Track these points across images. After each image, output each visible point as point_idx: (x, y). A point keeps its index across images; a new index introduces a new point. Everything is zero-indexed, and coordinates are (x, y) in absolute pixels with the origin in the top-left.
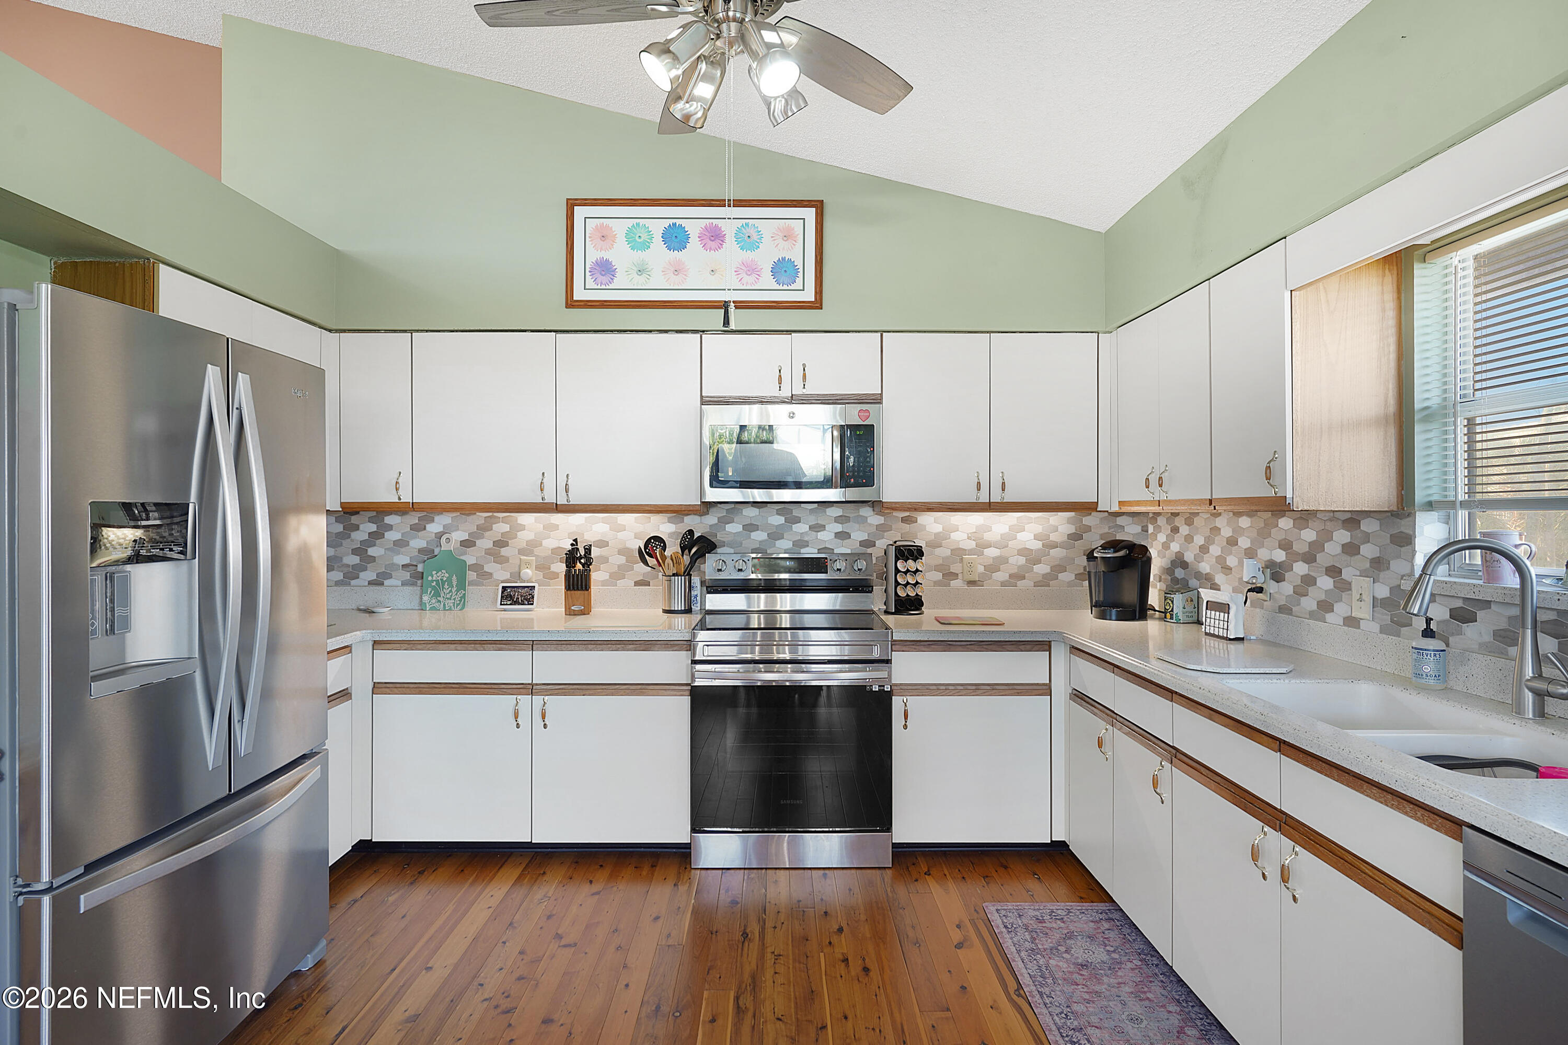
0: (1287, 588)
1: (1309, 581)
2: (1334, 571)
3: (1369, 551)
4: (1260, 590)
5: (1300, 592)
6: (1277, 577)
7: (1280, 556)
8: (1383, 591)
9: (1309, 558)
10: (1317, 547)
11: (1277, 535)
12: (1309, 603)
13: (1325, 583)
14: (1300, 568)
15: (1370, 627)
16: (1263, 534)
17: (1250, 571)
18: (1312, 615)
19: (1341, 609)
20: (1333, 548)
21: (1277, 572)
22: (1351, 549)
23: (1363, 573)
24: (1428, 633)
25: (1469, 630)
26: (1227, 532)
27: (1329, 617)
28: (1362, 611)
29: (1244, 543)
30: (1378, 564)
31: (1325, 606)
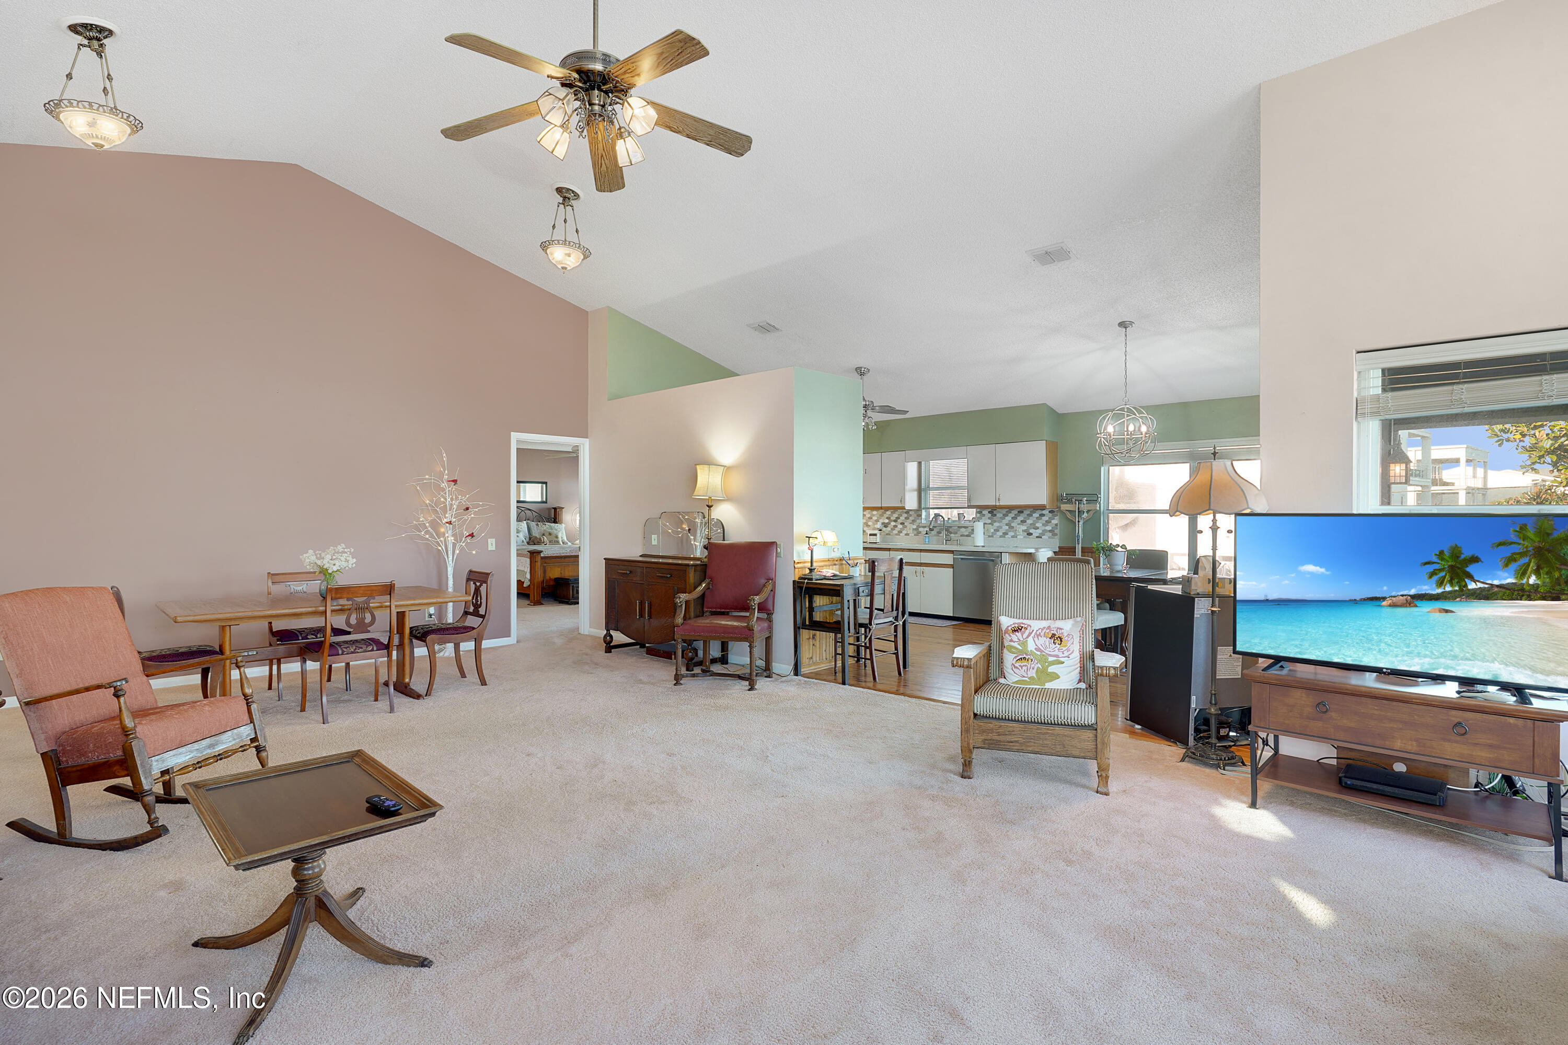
0: (889, 529)
1: (895, 526)
2: (902, 524)
3: (911, 518)
4: (881, 530)
5: (893, 529)
6: (886, 527)
7: (887, 521)
8: (915, 527)
9: (895, 521)
10: (898, 518)
11: (886, 516)
12: (895, 532)
13: (900, 526)
14: (893, 524)
15: (912, 535)
16: (882, 515)
17: (879, 525)
18: (896, 534)
19: (904, 532)
20: (902, 518)
21: (886, 525)
22: (907, 518)
23: (910, 523)
24: (927, 534)
25: (932, 532)
26: (868, 516)
27: (901, 534)
28: (910, 532)
29: (875, 518)
30: (914, 521)
31: (900, 532)
